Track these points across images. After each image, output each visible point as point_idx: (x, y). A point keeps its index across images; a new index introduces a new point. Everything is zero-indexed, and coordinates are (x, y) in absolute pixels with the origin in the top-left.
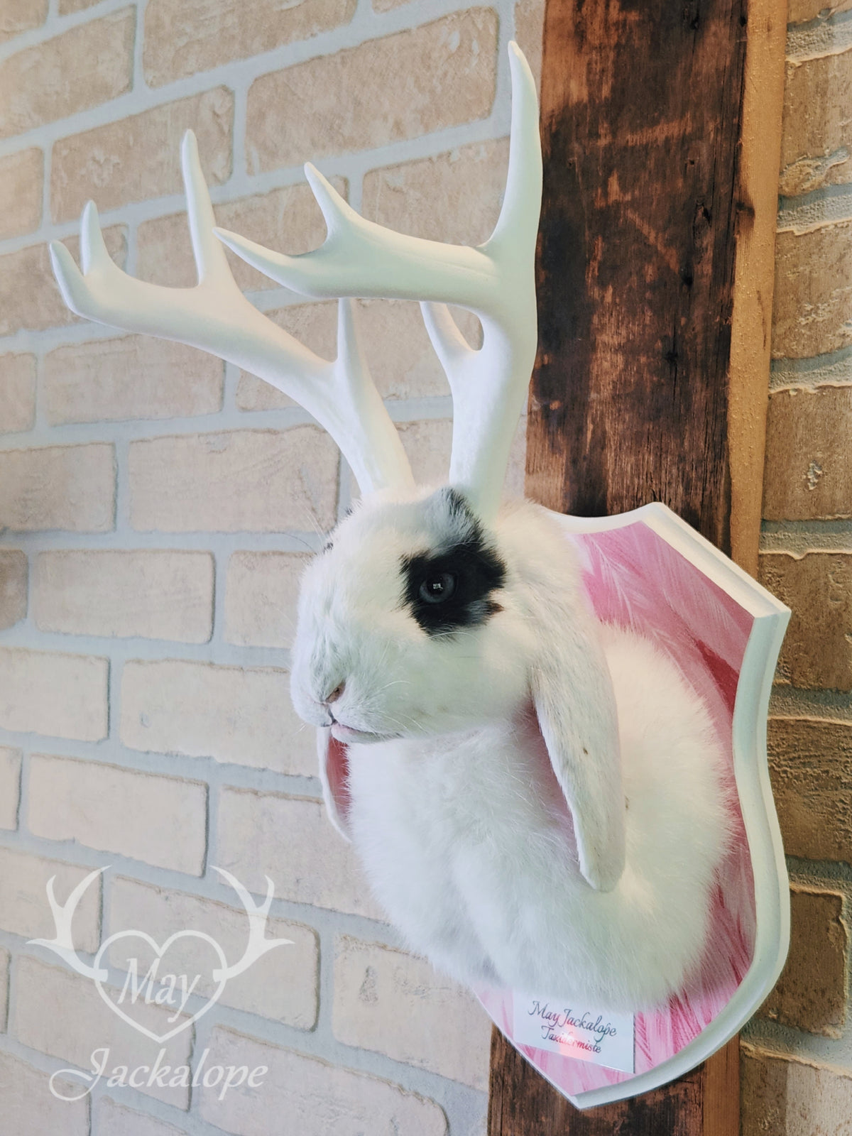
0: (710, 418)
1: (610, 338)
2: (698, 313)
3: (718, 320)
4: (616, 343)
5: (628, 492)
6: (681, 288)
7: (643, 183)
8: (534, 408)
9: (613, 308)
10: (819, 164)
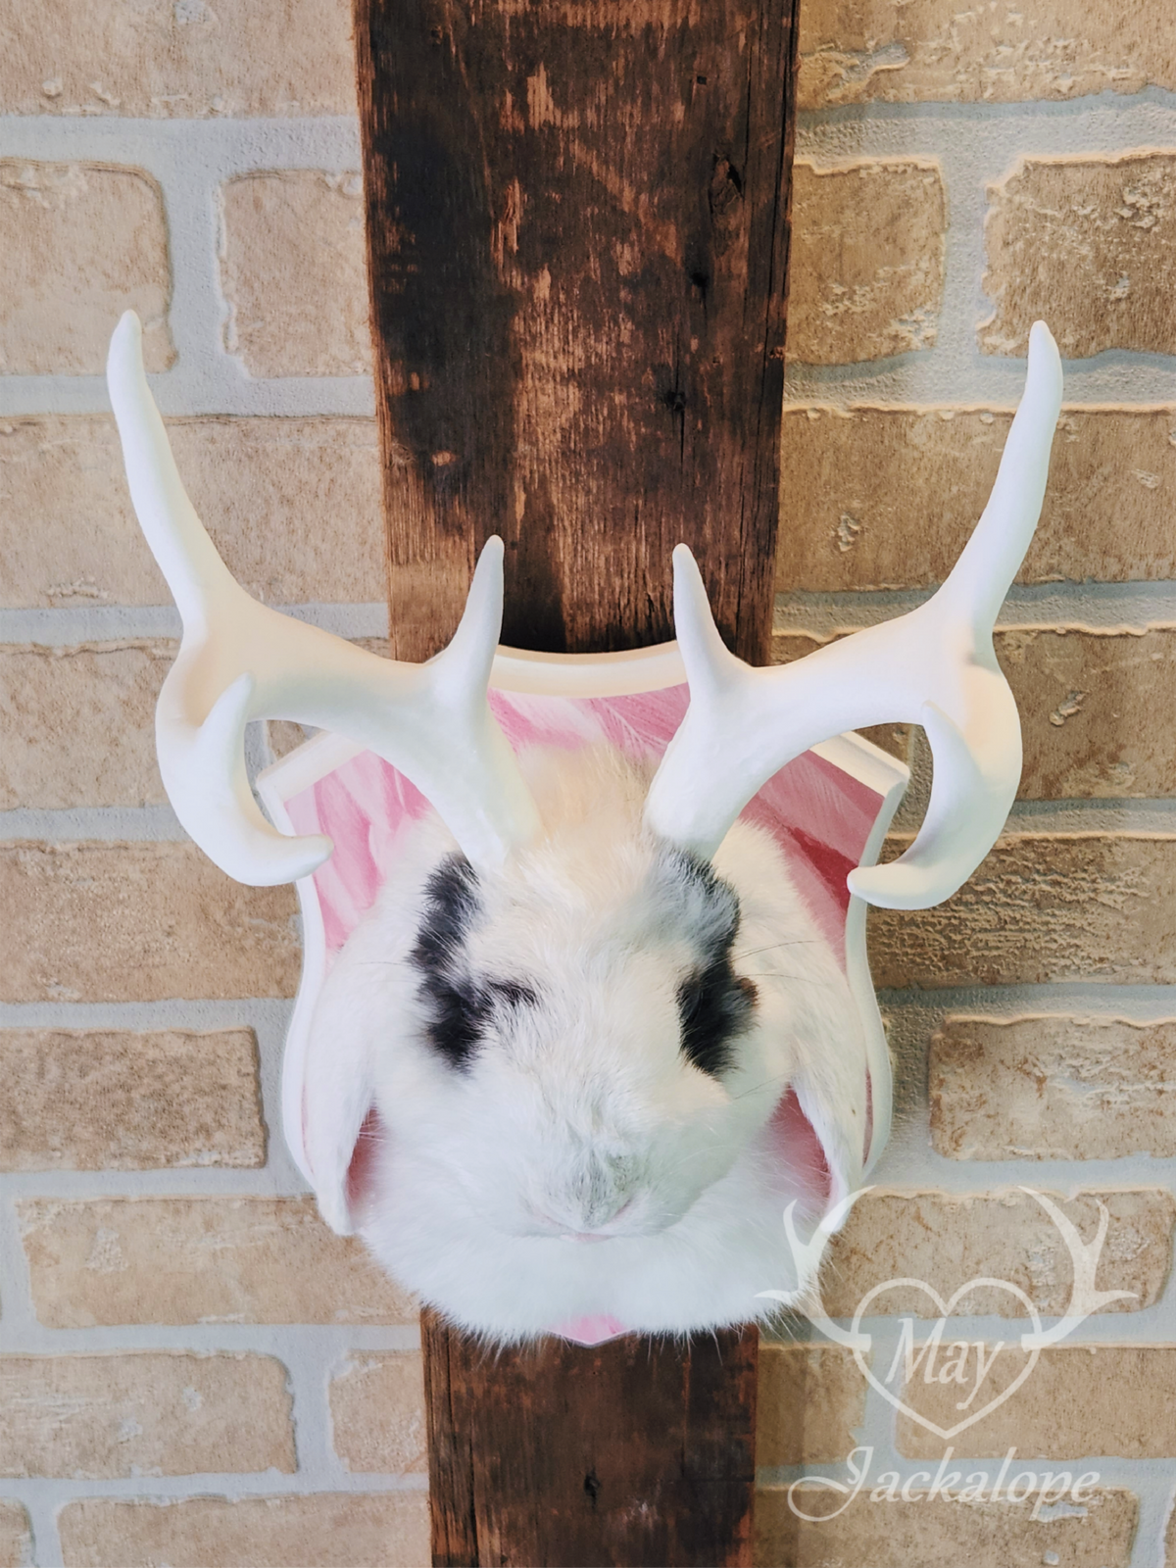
0: (749, 497)
1: (552, 359)
2: (722, 337)
3: (759, 350)
4: (565, 368)
5: (601, 595)
6: (688, 291)
7: (603, 98)
8: (398, 460)
9: (553, 309)
10: (857, 62)
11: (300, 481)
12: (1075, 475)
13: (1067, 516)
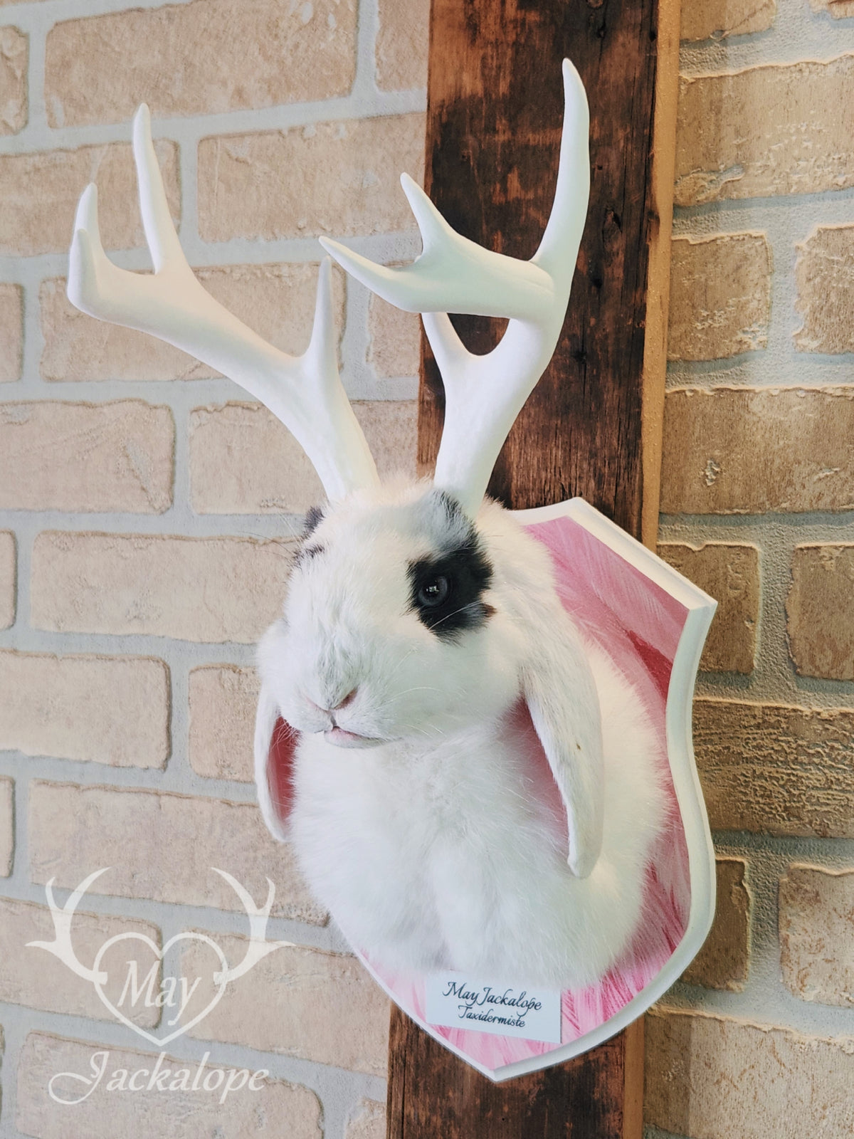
0: (623, 417)
2: (608, 315)
3: (630, 323)
5: (534, 484)
6: (590, 288)
7: (546, 183)
10: (714, 178)
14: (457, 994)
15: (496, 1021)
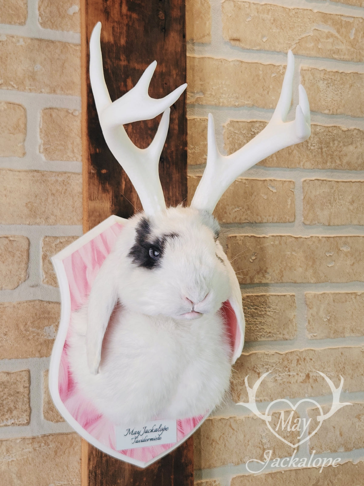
0: (180, 185)
2: (173, 143)
3: (181, 148)
8: (93, 171)
9: (132, 134)
10: (192, 95)
11: (57, 189)
12: (249, 195)
13: (248, 205)
14: (131, 434)
15: (149, 440)
